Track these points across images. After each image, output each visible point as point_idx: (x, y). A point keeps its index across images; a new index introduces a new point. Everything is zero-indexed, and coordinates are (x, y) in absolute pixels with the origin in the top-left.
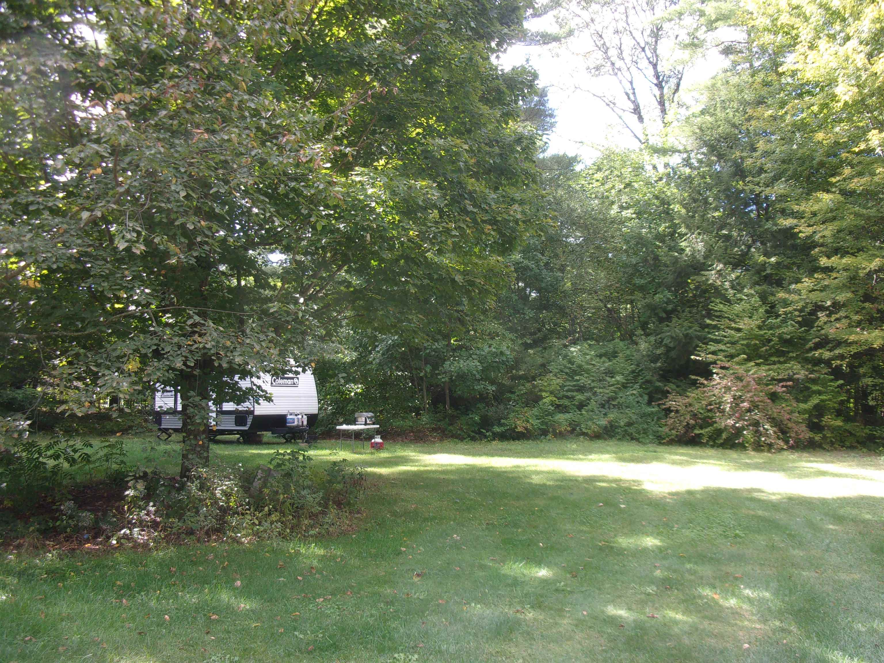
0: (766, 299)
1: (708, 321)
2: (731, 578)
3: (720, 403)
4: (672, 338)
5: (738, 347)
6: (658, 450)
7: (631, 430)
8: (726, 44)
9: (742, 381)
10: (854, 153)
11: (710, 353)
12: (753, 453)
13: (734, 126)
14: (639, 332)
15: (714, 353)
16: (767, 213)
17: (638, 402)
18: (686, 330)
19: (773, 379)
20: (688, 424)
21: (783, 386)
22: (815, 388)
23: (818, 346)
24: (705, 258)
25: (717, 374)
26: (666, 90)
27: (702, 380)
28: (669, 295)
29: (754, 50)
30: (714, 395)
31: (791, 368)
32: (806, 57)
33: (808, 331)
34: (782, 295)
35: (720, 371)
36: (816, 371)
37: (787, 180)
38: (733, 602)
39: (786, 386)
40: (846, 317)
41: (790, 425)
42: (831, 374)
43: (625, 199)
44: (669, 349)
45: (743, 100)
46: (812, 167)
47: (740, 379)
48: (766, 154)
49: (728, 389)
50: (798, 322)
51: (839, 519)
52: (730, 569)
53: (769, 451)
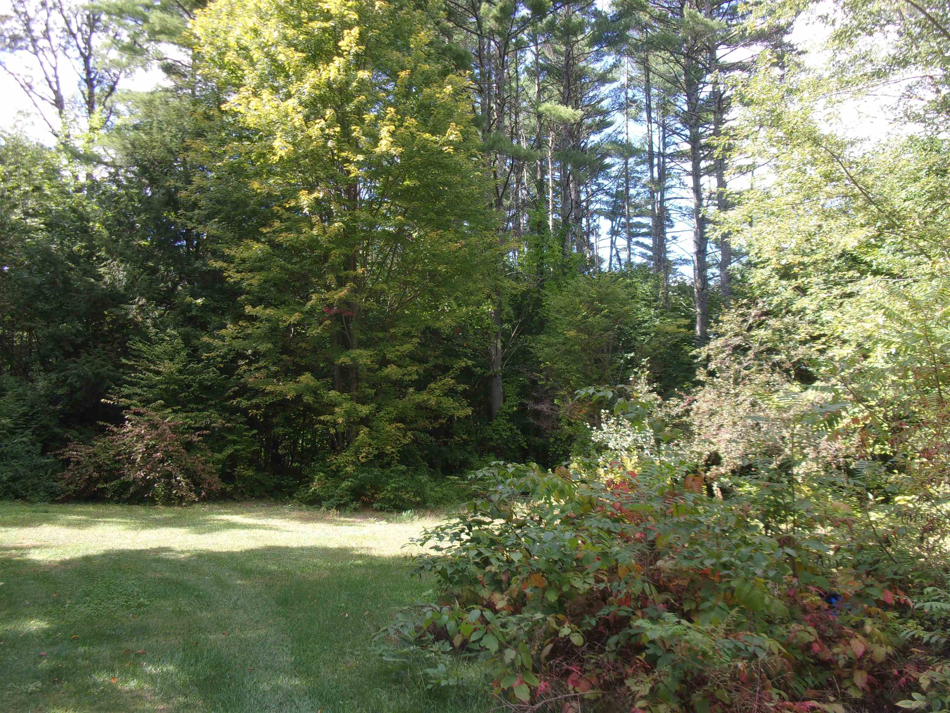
0: (189, 342)
1: (124, 361)
2: (132, 655)
3: (130, 453)
4: (79, 376)
5: (156, 391)
6: (50, 509)
7: (17, 486)
8: (169, 61)
9: (157, 429)
10: (284, 208)
11: (123, 397)
12: (162, 508)
13: (170, 151)
14: (37, 366)
15: (128, 397)
16: (197, 251)
17: (28, 452)
18: (97, 368)
19: (190, 427)
20: (90, 477)
21: (199, 436)
22: (230, 437)
23: (236, 395)
24: (126, 289)
25: (130, 421)
26: (97, 90)
27: (112, 427)
28: (80, 326)
29: (199, 78)
30: (124, 444)
31: (209, 416)
32: (249, 102)
33: (229, 378)
34: (206, 339)
35: (133, 417)
36: (233, 420)
37: (219, 222)
38: (133, 684)
39: (202, 435)
40: (265, 367)
41: (204, 476)
42: (246, 423)
43: (31, 203)
44: (73, 390)
45: (181, 127)
46: (245, 213)
47: (154, 426)
48: (201, 190)
49: (141, 437)
50: (219, 369)
51: (246, 573)
52: (131, 645)
53: (180, 504)
